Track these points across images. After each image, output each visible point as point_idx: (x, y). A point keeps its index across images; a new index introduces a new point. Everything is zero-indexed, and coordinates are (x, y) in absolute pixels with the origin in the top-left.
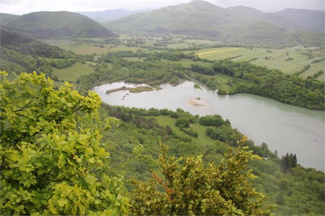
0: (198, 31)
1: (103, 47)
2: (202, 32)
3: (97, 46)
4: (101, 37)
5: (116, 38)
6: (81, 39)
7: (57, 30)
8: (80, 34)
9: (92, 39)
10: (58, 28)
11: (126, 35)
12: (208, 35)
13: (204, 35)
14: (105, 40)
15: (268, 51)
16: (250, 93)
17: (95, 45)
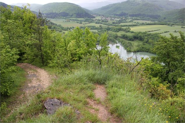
0: (146, 15)
1: (81, 23)
2: (148, 16)
3: (78, 23)
4: (83, 18)
5: (92, 19)
6: (72, 18)
7: (59, 13)
8: (72, 16)
9: (78, 19)
10: (60, 12)
11: (101, 17)
12: (151, 17)
13: (149, 17)
14: (85, 19)
15: (182, 27)
16: (147, 52)
17: (77, 22)
